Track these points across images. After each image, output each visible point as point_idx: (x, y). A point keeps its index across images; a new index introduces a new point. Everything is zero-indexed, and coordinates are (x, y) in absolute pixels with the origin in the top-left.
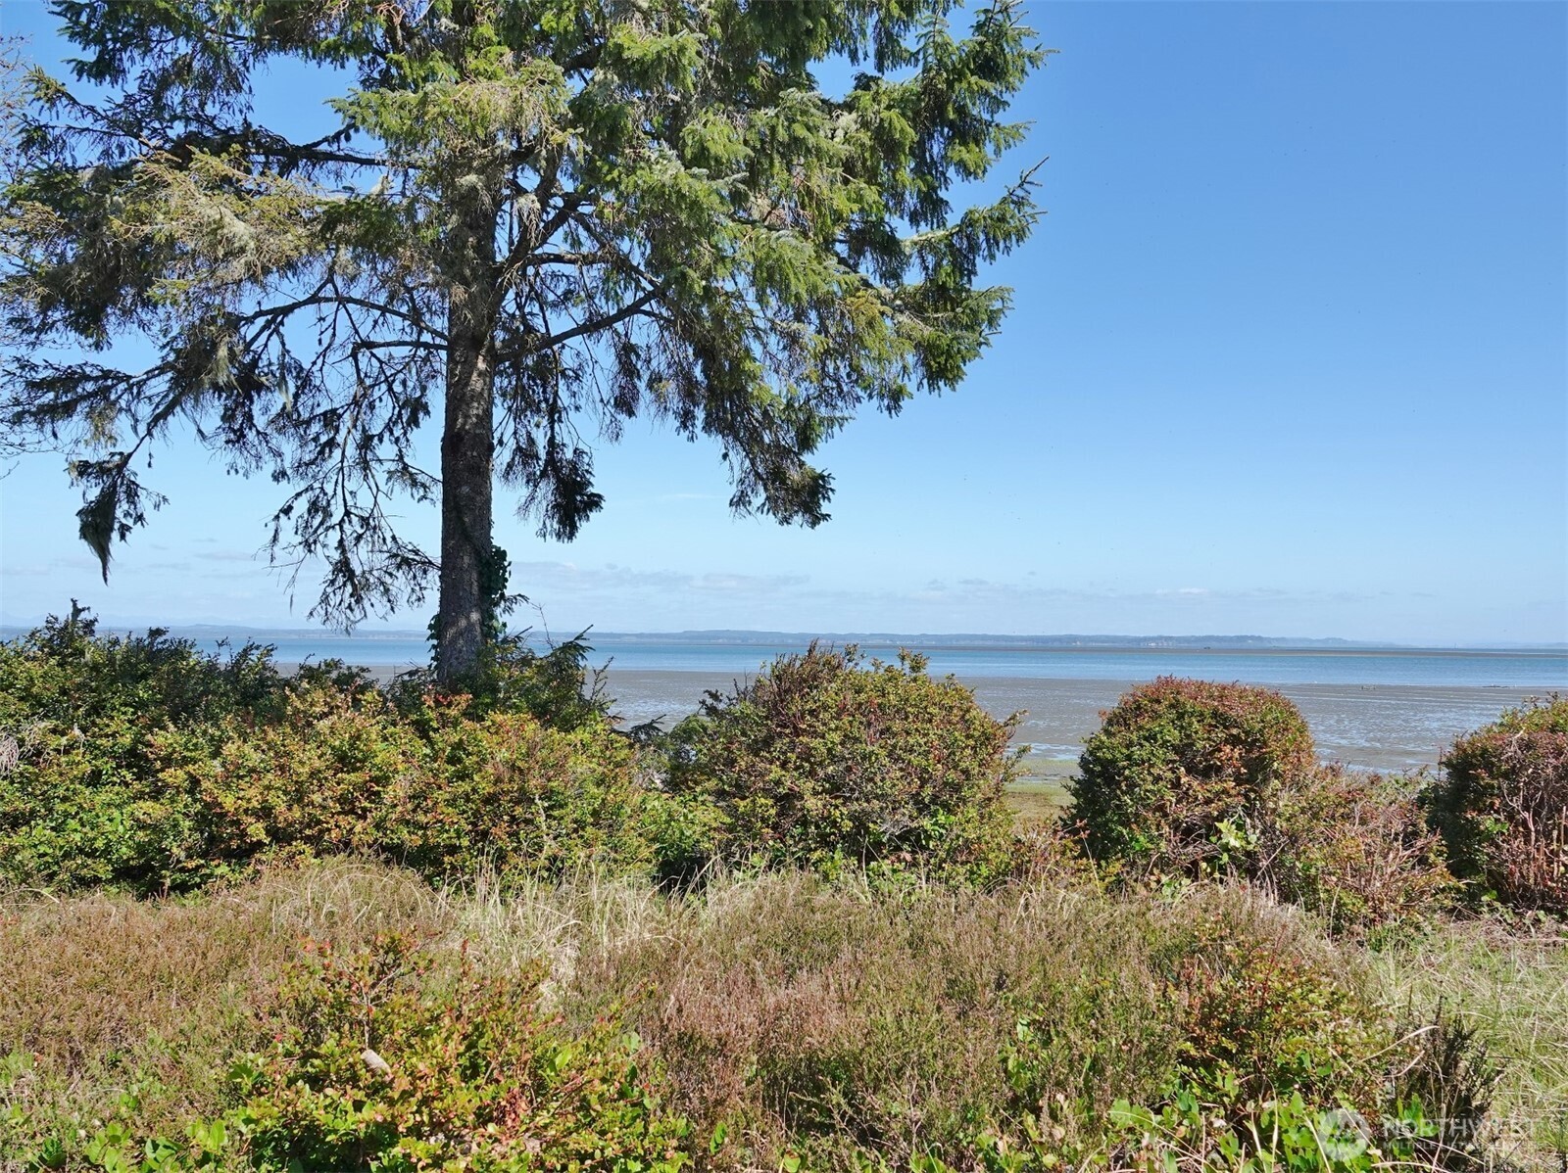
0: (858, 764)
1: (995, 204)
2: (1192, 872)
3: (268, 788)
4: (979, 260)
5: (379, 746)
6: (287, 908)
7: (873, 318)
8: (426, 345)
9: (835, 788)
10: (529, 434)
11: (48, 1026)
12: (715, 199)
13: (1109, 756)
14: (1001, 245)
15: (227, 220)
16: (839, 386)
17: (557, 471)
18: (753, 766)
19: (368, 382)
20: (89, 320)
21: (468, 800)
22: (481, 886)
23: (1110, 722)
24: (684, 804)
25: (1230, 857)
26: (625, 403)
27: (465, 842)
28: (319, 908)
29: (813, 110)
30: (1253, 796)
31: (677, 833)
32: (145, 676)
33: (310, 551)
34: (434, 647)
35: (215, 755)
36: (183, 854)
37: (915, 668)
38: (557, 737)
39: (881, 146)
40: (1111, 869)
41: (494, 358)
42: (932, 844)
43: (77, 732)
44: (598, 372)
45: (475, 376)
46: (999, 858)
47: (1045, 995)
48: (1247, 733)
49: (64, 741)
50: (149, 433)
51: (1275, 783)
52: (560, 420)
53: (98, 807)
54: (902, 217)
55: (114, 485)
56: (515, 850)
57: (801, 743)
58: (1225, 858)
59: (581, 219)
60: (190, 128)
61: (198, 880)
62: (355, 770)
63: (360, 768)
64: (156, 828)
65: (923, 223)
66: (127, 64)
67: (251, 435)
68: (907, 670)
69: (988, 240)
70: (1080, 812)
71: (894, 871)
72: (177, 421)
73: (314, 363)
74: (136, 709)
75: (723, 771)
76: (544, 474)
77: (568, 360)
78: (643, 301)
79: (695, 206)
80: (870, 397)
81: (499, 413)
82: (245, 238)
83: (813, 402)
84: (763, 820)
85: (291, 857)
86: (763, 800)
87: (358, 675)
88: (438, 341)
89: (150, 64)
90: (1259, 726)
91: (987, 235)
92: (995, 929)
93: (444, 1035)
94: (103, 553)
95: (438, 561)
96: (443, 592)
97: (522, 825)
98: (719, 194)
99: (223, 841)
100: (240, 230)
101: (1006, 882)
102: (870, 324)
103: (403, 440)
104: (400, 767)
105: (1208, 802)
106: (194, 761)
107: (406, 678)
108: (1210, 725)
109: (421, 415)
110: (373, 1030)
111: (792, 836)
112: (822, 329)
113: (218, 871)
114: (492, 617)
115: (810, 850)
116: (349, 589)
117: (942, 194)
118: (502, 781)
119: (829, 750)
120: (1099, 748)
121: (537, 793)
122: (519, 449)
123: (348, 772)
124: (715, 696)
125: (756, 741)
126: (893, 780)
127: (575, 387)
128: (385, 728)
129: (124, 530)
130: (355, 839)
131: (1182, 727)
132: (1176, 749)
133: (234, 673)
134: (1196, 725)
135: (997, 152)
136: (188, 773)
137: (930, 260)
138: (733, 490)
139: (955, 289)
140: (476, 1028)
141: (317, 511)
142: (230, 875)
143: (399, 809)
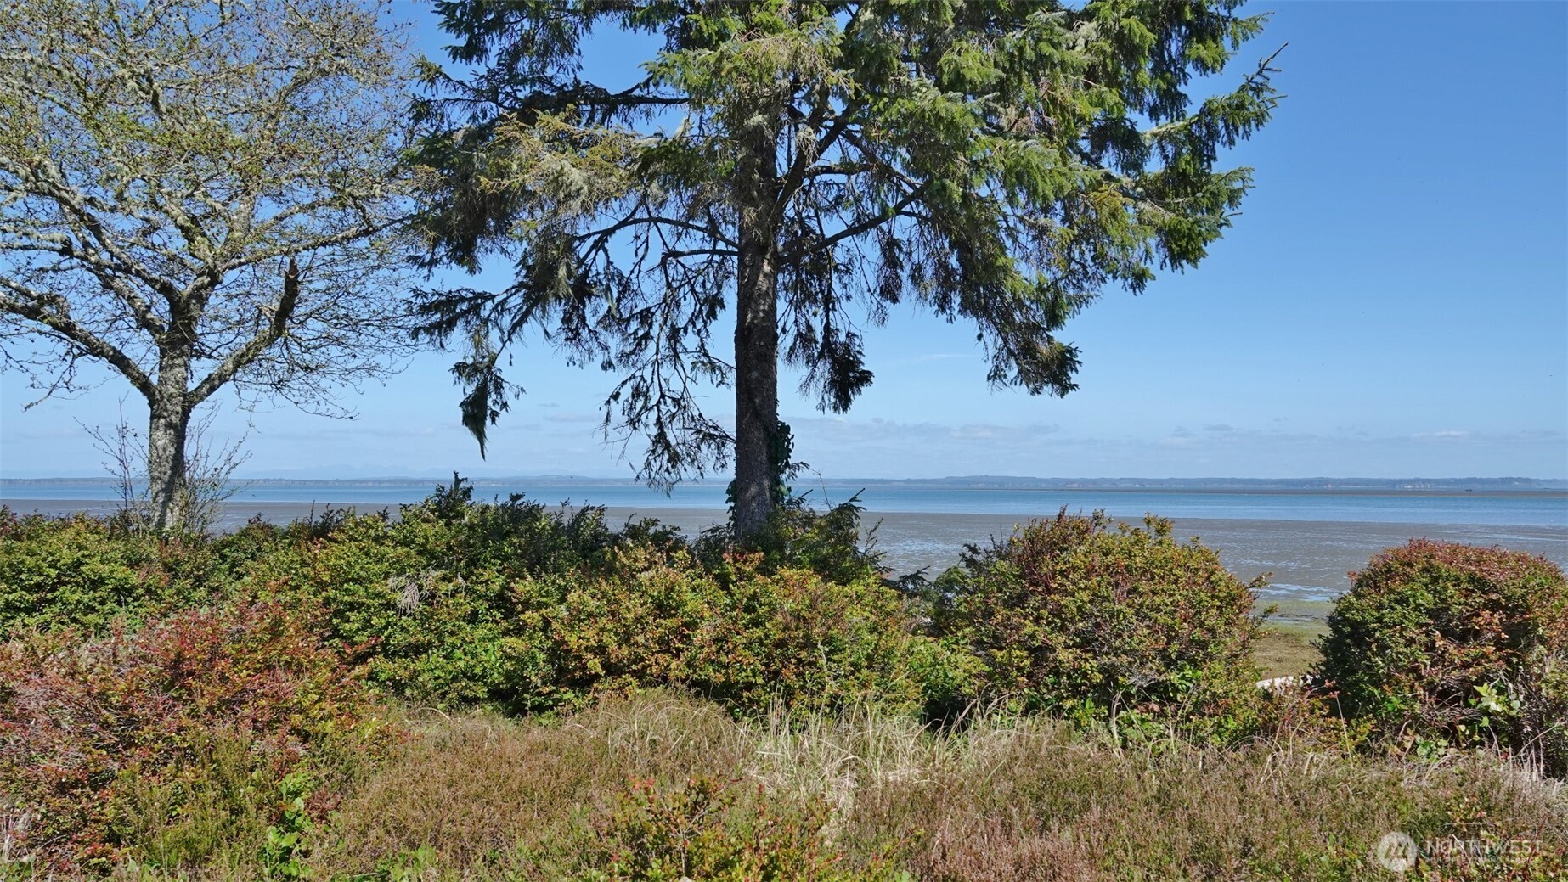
0: (1105, 621)
1: (1234, 92)
2: (1449, 733)
3: (603, 630)
4: (1218, 147)
5: (690, 596)
6: (619, 734)
7: (1116, 209)
8: (720, 253)
9: (1085, 643)
10: (807, 322)
11: (445, 828)
12: (970, 119)
13: (1359, 618)
14: (1241, 130)
15: (566, 169)
16: (1084, 267)
17: (832, 352)
18: (1009, 619)
19: (675, 285)
20: (464, 255)
21: (762, 644)
22: (773, 720)
23: (1360, 584)
24: (947, 646)
25: (1491, 721)
26: (890, 291)
27: (760, 680)
28: (643, 736)
29: (1057, 28)
30: (1515, 660)
31: (941, 674)
32: (508, 534)
33: (635, 428)
34: (731, 508)
35: (562, 600)
36: (539, 681)
37: (1161, 532)
38: (836, 589)
39: (1121, 52)
40: (1362, 729)
41: (778, 264)
42: (1179, 696)
43: (460, 580)
44: (865, 266)
45: (761, 278)
46: (1247, 714)
47: (1291, 863)
48: (1508, 599)
49: (451, 586)
50: (510, 339)
51: (1540, 649)
52: (834, 309)
53: (476, 641)
54: (1141, 112)
55: (485, 381)
56: (801, 688)
57: (1053, 600)
58: (1485, 722)
59: (850, 137)
60: (534, 88)
61: (551, 702)
62: (670, 616)
63: (675, 615)
64: (519, 660)
65: (1163, 117)
66: (488, 45)
67: (584, 334)
68: (1153, 533)
69: (1227, 127)
70: (1329, 670)
71: (1143, 721)
72: (532, 327)
73: (632, 272)
74: (503, 561)
75: (981, 624)
76: (821, 355)
77: (839, 256)
78: (903, 204)
79: (952, 126)
80: (1115, 278)
81: (782, 305)
82: (580, 183)
83: (1061, 284)
84: (1019, 669)
85: (621, 688)
86: (1018, 652)
87: (671, 533)
88: (731, 248)
89: (505, 42)
90: (1520, 592)
91: (1226, 121)
92: (1242, 790)
93: (745, 865)
94: (481, 436)
95: (733, 435)
96: (739, 462)
97: (807, 667)
98: (973, 114)
99: (569, 672)
100: (576, 176)
101: (1252, 741)
102: (1113, 215)
103: (703, 331)
104: (706, 615)
105: (1465, 666)
106: (547, 605)
107: (709, 534)
108: (1467, 590)
109: (718, 309)
110: (688, 860)
111: (1046, 685)
112: (1067, 219)
113: (566, 697)
114: (779, 482)
115: (1062, 699)
116: (666, 456)
117: (1181, 88)
118: (789, 629)
119: (1079, 608)
120: (1348, 609)
121: (820, 639)
122: (799, 335)
123: (665, 618)
124: (973, 550)
125: (1011, 597)
126: (1141, 637)
127: (846, 280)
128: (693, 580)
129: (494, 414)
130: (672, 675)
131: (1436, 591)
132: (1430, 613)
133: (574, 530)
134: (1451, 590)
135: (1235, 45)
136: (542, 615)
137: (1170, 150)
138: (989, 367)
139: (1194, 176)
140: (771, 860)
141: (639, 396)
142: (574, 701)
143: (706, 649)
